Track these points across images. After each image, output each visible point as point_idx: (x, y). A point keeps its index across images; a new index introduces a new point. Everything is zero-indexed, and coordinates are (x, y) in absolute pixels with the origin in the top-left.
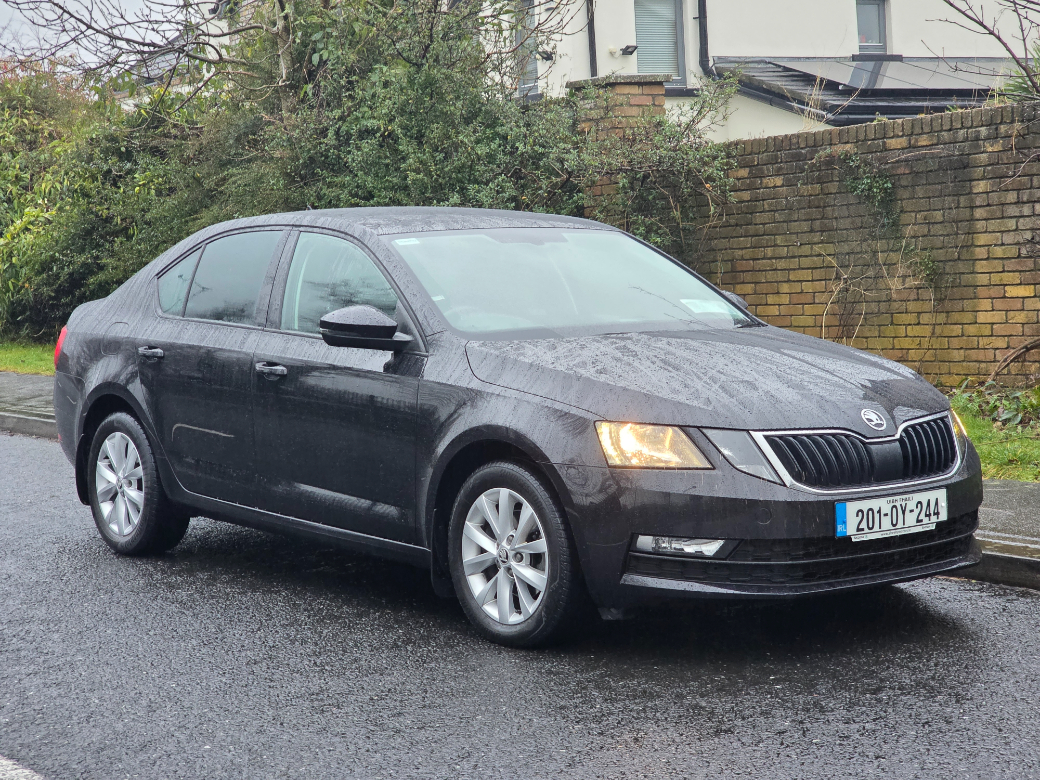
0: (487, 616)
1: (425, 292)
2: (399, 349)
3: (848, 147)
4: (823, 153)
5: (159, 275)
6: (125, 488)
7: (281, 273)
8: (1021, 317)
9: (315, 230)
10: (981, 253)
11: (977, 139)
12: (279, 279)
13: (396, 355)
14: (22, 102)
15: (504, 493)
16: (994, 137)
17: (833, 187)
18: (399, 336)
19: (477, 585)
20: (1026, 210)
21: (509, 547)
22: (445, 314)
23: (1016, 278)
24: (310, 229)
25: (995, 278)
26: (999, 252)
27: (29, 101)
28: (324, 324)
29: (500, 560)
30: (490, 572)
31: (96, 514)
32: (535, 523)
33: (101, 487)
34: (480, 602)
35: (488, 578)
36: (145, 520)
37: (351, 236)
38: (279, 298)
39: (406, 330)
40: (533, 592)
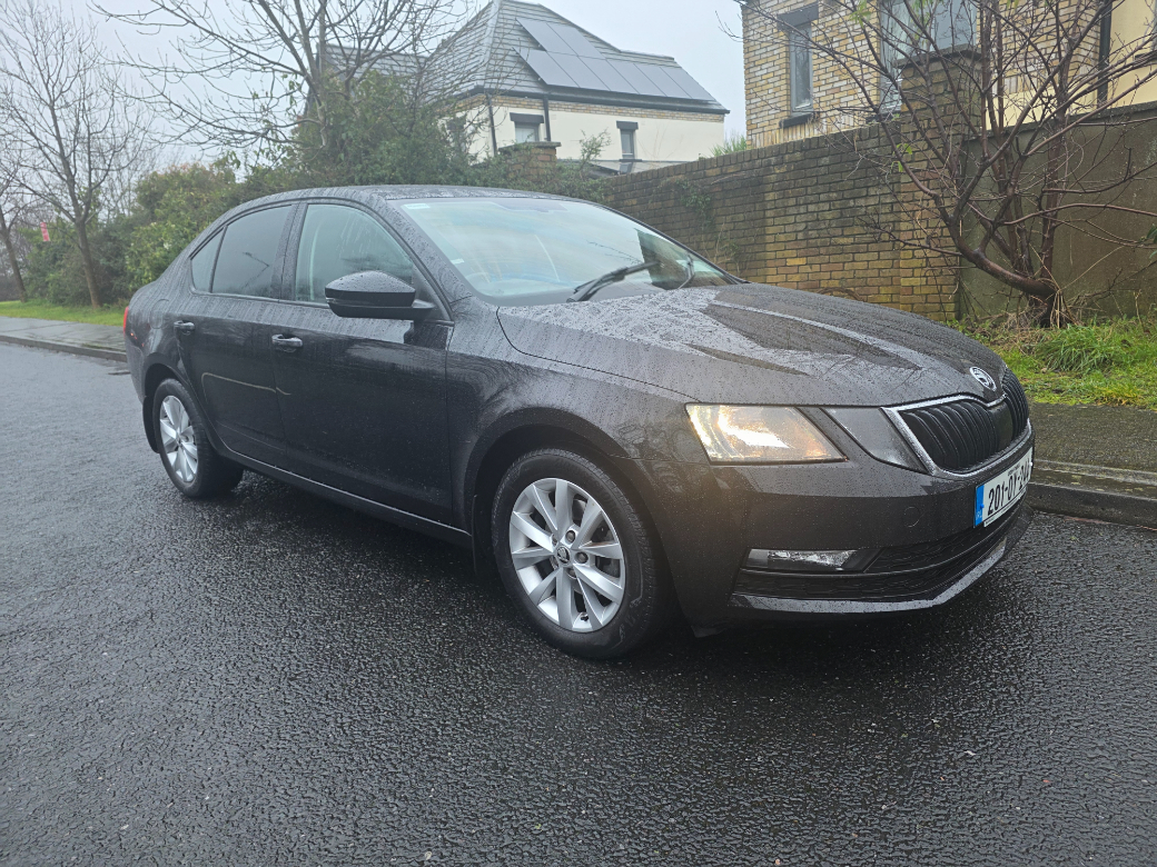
0: (544, 616)
1: (444, 256)
2: (419, 318)
3: (680, 177)
4: (663, 182)
5: (192, 256)
6: (184, 443)
7: (292, 246)
8: (797, 278)
9: (322, 201)
10: (769, 239)
11: (769, 165)
12: (291, 251)
13: (416, 324)
14: (190, 183)
15: (562, 485)
16: (779, 164)
17: (671, 203)
18: (419, 304)
19: (530, 580)
20: (802, 210)
21: (570, 546)
22: (467, 277)
23: (794, 253)
24: (318, 201)
25: (779, 254)
26: (782, 238)
27: (193, 182)
28: (330, 292)
29: (558, 559)
30: (544, 567)
31: (165, 461)
32: (604, 521)
33: (165, 441)
34: (534, 600)
35: (543, 576)
36: (199, 469)
37: (358, 203)
38: (291, 272)
39: (425, 297)
40: (604, 601)
